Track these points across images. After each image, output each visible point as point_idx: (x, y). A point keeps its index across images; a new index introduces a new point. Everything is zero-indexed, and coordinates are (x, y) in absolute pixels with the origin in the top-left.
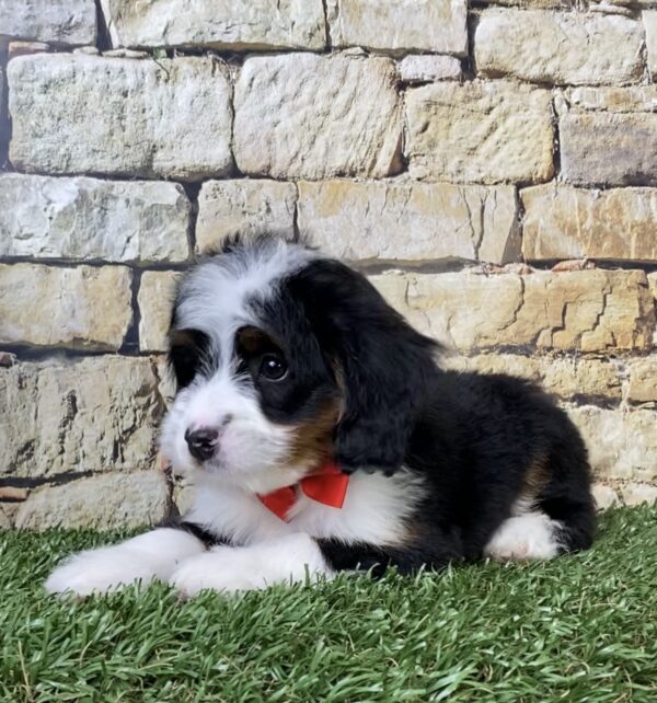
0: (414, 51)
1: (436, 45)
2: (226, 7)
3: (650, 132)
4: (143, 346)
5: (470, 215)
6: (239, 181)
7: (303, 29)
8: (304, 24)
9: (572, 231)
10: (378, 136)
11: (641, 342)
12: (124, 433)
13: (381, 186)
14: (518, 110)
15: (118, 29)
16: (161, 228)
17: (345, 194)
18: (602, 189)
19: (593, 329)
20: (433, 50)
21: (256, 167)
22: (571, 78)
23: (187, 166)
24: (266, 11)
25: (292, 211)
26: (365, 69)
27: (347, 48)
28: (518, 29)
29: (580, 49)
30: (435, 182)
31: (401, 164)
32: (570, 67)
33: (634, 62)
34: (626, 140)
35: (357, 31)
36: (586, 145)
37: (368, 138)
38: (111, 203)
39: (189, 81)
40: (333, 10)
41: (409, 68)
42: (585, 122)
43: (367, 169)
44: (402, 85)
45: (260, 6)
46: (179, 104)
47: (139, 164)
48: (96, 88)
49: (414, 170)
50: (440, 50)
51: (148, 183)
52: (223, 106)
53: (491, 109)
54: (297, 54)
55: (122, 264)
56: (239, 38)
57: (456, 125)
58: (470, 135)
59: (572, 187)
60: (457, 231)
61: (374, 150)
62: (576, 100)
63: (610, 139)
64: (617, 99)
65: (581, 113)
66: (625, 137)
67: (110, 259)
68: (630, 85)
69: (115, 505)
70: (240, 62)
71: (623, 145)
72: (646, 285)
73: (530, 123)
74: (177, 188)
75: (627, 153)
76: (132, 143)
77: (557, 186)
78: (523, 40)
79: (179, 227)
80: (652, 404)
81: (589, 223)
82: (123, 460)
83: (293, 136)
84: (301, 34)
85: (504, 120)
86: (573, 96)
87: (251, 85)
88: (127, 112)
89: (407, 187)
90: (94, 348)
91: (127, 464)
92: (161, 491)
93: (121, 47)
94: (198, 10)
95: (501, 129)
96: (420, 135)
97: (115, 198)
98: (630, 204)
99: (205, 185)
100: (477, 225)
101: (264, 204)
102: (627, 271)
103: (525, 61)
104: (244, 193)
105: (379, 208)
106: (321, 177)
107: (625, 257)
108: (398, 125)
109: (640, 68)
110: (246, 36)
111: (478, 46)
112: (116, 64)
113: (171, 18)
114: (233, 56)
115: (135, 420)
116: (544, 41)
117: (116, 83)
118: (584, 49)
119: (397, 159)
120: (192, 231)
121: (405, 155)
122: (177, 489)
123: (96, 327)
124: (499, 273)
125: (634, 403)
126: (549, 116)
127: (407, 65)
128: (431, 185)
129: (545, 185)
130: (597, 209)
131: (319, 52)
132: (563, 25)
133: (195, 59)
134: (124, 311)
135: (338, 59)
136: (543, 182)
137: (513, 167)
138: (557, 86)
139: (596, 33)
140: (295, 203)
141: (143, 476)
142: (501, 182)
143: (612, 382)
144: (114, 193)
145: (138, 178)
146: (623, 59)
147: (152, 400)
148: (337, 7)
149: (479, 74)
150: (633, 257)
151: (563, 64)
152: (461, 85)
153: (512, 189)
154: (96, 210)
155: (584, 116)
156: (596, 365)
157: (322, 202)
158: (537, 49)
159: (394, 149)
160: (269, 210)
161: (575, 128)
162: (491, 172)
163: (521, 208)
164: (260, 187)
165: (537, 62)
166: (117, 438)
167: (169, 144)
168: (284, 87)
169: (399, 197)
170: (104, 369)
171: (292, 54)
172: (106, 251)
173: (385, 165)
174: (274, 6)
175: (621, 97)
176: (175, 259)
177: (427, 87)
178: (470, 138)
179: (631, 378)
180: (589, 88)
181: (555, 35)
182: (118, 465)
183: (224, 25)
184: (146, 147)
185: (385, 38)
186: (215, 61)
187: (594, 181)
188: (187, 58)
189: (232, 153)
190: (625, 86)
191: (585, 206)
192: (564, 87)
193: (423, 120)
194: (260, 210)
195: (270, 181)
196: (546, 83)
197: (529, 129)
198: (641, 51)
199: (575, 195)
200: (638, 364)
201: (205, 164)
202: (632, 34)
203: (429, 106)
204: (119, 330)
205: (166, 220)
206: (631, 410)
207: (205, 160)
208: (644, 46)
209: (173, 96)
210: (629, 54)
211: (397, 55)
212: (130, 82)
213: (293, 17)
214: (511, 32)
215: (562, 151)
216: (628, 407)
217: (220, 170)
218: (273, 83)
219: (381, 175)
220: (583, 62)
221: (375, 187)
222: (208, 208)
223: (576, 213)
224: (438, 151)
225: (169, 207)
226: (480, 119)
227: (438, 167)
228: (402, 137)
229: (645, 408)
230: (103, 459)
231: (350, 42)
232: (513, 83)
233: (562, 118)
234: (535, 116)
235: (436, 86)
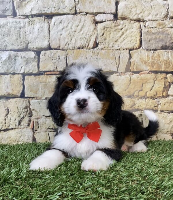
0: (100, 13)
1: (106, 11)
2: (48, 3)
3: (169, 34)
4: (26, 96)
5: (116, 59)
6: (51, 51)
7: (69, 8)
8: (69, 7)
9: (145, 63)
10: (90, 37)
11: (164, 94)
12: (21, 118)
13: (91, 51)
14: (130, 29)
15: (18, 10)
16: (30, 64)
17: (80, 54)
18: (154, 51)
19: (151, 91)
20: (106, 12)
21: (56, 47)
22: (146, 19)
23: (37, 47)
24: (58, 3)
25: (66, 59)
26: (86, 18)
27: (81, 13)
28: (130, 5)
29: (149, 10)
30: (106, 50)
31: (96, 45)
32: (146, 16)
33: (165, 13)
34: (162, 36)
35: (84, 8)
36: (150, 38)
37: (87, 38)
38: (17, 58)
39: (38, 24)
40: (77, 2)
41: (99, 18)
42: (150, 31)
43: (87, 46)
44: (96, 23)
45: (57, 2)
46: (35, 30)
47: (24, 47)
48: (13, 27)
49: (100, 46)
50: (108, 12)
51: (27, 52)
52: (47, 31)
53: (122, 29)
54: (67, 15)
55: (20, 74)
56: (51, 11)
57: (112, 34)
58: (116, 36)
59: (145, 50)
60: (112, 63)
61: (89, 41)
62: (147, 25)
63: (157, 36)
64: (160, 25)
65: (149, 29)
66: (162, 35)
67: (17, 73)
68: (163, 20)
69: (19, 137)
70: (51, 18)
71: (161, 38)
72: (166, 78)
73: (134, 32)
74: (35, 53)
75: (162, 40)
76: (22, 41)
77: (141, 50)
78: (132, 8)
79: (35, 64)
80: (167, 112)
81: (150, 60)
82: (21, 126)
83: (66, 38)
84: (68, 10)
85: (126, 32)
86: (146, 24)
87: (54, 24)
88: (21, 33)
89: (98, 51)
90: (13, 96)
91: (22, 127)
92: (31, 134)
93: (19, 15)
94: (40, 4)
95: (125, 34)
96: (102, 37)
97: (18, 56)
98: (162, 55)
99: (42, 52)
100: (117, 62)
101: (58, 57)
102: (161, 74)
103: (132, 14)
104: (52, 54)
105: (90, 57)
106: (74, 49)
107: (161, 70)
108: (95, 34)
109: (167, 15)
110: (53, 11)
111: (119, 11)
112: (18, 20)
113: (33, 7)
114: (49, 16)
115: (24, 115)
116: (138, 8)
117: (18, 25)
118: (150, 10)
119: (95, 44)
120: (38, 65)
121: (97, 42)
122: (35, 133)
123: (14, 91)
124: (124, 75)
125: (162, 111)
126: (139, 30)
127: (98, 17)
128: (105, 51)
129: (137, 50)
130: (153, 57)
131: (73, 14)
132: (144, 3)
133: (39, 18)
134: (21, 86)
135: (79, 16)
136: (137, 49)
137: (128, 45)
138: (142, 21)
139: (154, 5)
140: (66, 56)
141: (26, 130)
142: (125, 49)
143: (156, 105)
144: (18, 55)
145: (24, 51)
146: (162, 12)
147: (28, 110)
148: (78, 2)
149: (119, 19)
150: (163, 70)
151: (144, 15)
152: (114, 22)
153: (128, 51)
154: (13, 60)
155: (150, 30)
156: (151, 101)
157: (74, 56)
158: (136, 11)
159: (94, 41)
160: (59, 59)
161: (147, 33)
162: (122, 47)
163: (130, 56)
164: (57, 52)
165: (136, 15)
166: (20, 120)
167: (32, 42)
168: (64, 25)
169: (96, 54)
170: (16, 102)
171: (66, 15)
172: (16, 70)
173: (92, 45)
174: (61, 2)
175: (161, 24)
176: (34, 72)
177: (104, 23)
178: (116, 37)
179: (161, 104)
180: (151, 22)
181: (142, 6)
182: (20, 127)
183: (47, 8)
184: (26, 43)
185: (92, 9)
186: (45, 18)
187: (152, 48)
188: (37, 18)
189: (49, 43)
190: (162, 21)
191: (149, 55)
192: (144, 21)
193: (103, 32)
194: (57, 58)
195: (59, 50)
196: (138, 21)
197: (133, 34)
198: (167, 10)
199: (146, 53)
200: (163, 100)
201: (42, 46)
202: (165, 5)
203: (104, 28)
204: (20, 91)
205: (32, 62)
206: (161, 113)
207: (42, 45)
208: (168, 9)
209: (33, 28)
210: (164, 11)
211: (95, 14)
212: (22, 25)
213: (66, 5)
214: (128, 6)
215: (143, 40)
216: (160, 113)
217: (46, 48)
218: (60, 24)
219: (90, 48)
220: (149, 14)
221: (89, 51)
222: (43, 58)
223: (147, 58)
224: (107, 41)
225: (32, 58)
226: (119, 32)
227: (107, 45)
228: (97, 37)
229: (165, 113)
230: (16, 125)
231: (82, 11)
232: (129, 21)
233: (143, 31)
234: (135, 30)
235: (107, 23)
